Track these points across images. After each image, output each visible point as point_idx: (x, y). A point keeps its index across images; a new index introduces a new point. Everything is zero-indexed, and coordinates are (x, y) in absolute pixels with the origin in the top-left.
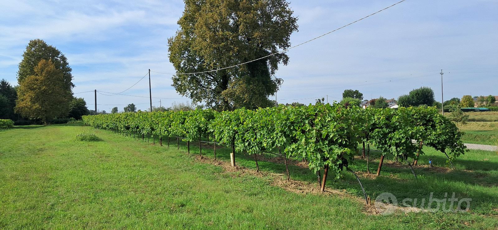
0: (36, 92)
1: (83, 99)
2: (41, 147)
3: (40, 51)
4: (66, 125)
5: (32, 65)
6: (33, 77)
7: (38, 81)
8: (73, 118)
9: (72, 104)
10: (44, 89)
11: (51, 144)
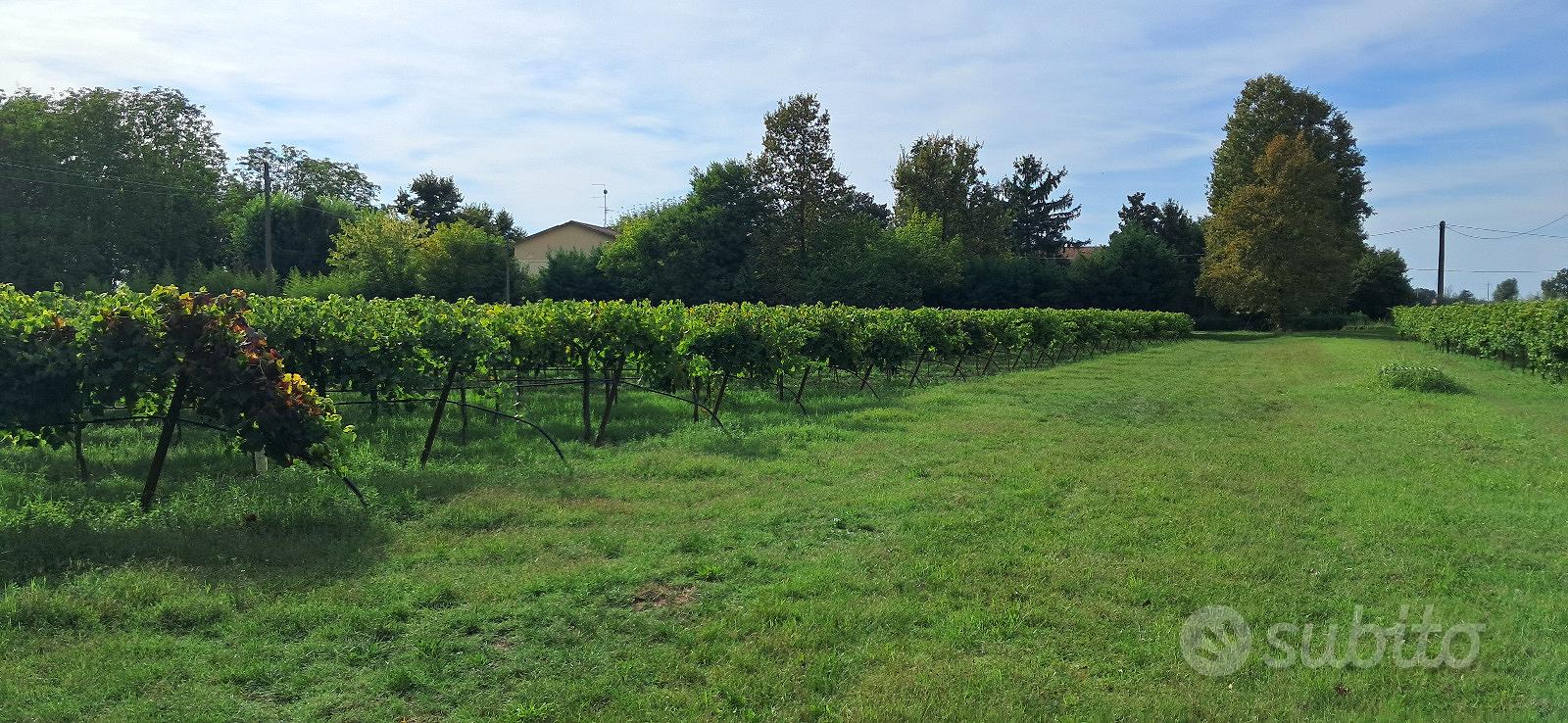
0: (1256, 234)
1: (1398, 253)
2: (1272, 398)
3: (1271, 111)
4: (1340, 336)
5: (1247, 153)
6: (1249, 189)
7: (1263, 200)
8: (1360, 314)
9: (1360, 270)
10: (1281, 224)
11: (1301, 392)
